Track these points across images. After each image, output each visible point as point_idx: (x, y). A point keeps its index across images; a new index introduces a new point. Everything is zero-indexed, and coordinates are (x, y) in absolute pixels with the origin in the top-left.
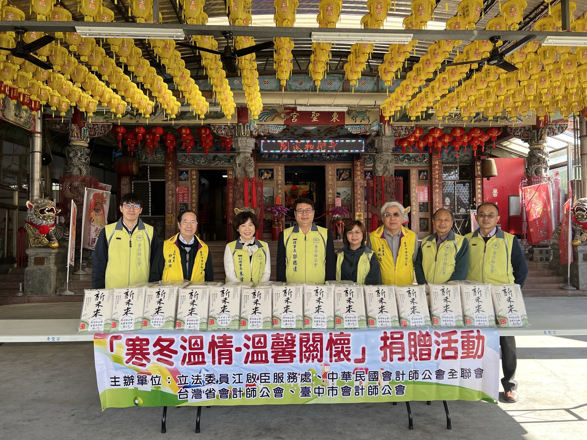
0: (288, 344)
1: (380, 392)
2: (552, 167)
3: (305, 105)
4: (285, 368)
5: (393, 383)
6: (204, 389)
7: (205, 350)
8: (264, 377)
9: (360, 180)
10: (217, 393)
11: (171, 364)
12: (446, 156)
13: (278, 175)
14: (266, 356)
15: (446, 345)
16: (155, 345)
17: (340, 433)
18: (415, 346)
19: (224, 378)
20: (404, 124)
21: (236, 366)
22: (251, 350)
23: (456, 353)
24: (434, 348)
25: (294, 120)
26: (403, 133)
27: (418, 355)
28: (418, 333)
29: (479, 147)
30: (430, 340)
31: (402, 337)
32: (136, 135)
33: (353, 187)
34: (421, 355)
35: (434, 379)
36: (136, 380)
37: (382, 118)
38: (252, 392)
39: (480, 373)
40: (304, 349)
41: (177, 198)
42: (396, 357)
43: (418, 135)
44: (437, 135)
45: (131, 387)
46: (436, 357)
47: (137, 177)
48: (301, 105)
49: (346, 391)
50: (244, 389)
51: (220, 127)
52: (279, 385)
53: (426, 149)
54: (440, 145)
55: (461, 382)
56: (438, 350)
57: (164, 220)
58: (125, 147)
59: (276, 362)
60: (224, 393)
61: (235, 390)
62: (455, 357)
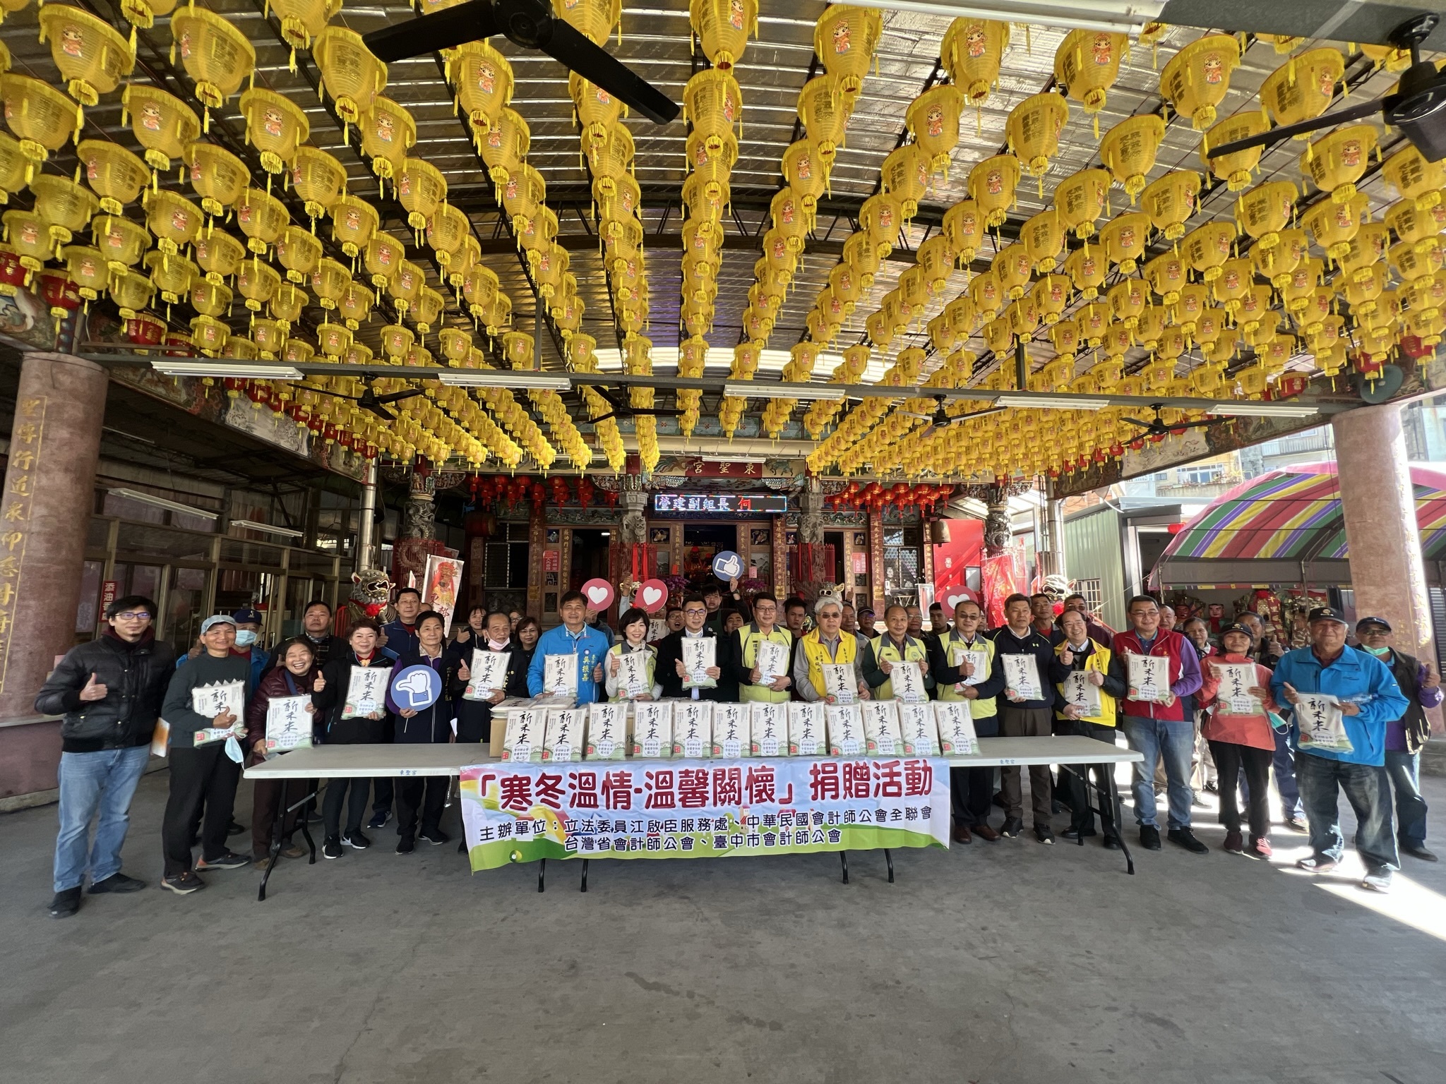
0: (699, 783)
1: (811, 838)
2: (1016, 533)
3: (713, 454)
4: (695, 814)
5: (825, 827)
6: (596, 838)
7: (598, 791)
8: (669, 825)
9: (782, 546)
10: (612, 843)
11: (557, 806)
12: (887, 516)
13: (675, 536)
14: (672, 799)
15: (888, 779)
16: (537, 785)
17: (759, 891)
18: (850, 780)
19: (621, 826)
20: (836, 478)
21: (634, 811)
22: (654, 791)
23: (900, 788)
24: (873, 783)
25: (699, 471)
26: (834, 489)
27: (853, 791)
28: (854, 765)
29: (928, 506)
30: (868, 773)
31: (835, 771)
32: (494, 486)
33: (772, 553)
34: (857, 790)
35: (874, 822)
36: (514, 829)
37: (808, 472)
38: (654, 843)
39: (927, 812)
40: (719, 789)
41: (544, 566)
42: (828, 794)
43: (852, 491)
44: (876, 492)
45: (508, 838)
46: (876, 794)
47: (493, 538)
48: (707, 454)
49: (770, 839)
50: (645, 840)
51: (603, 478)
52: (687, 834)
53: (863, 506)
54: (880, 503)
55: (906, 824)
56: (878, 785)
57: (525, 593)
58: (479, 500)
59: (684, 806)
60: (620, 843)
61: (634, 840)
62: (898, 794)
